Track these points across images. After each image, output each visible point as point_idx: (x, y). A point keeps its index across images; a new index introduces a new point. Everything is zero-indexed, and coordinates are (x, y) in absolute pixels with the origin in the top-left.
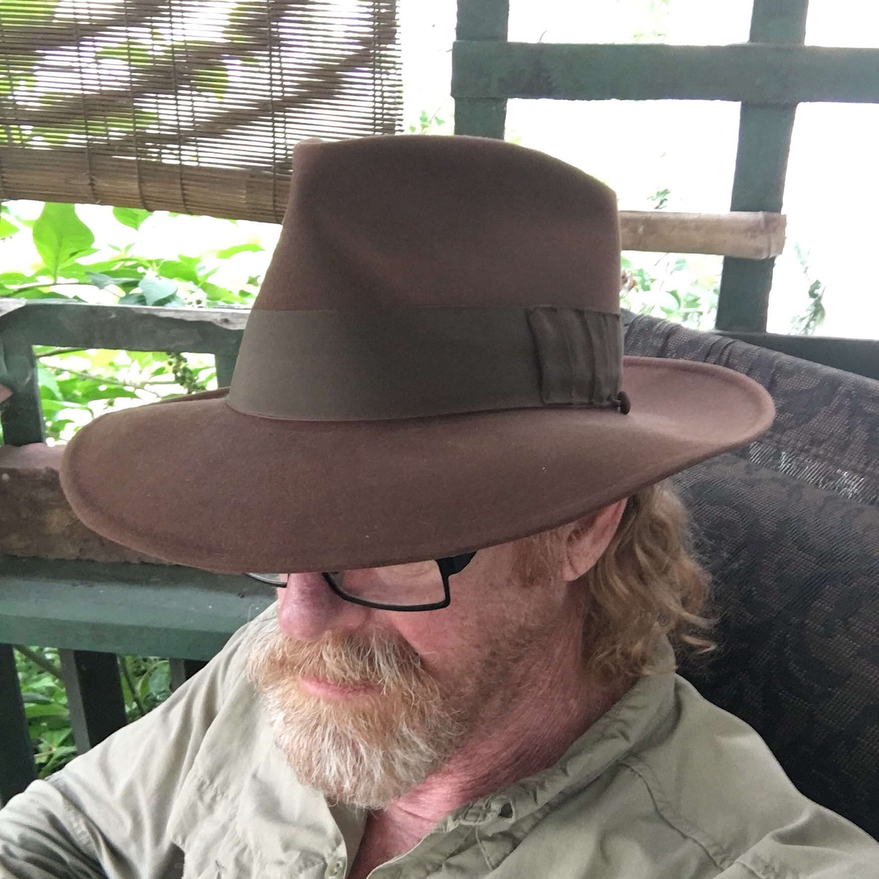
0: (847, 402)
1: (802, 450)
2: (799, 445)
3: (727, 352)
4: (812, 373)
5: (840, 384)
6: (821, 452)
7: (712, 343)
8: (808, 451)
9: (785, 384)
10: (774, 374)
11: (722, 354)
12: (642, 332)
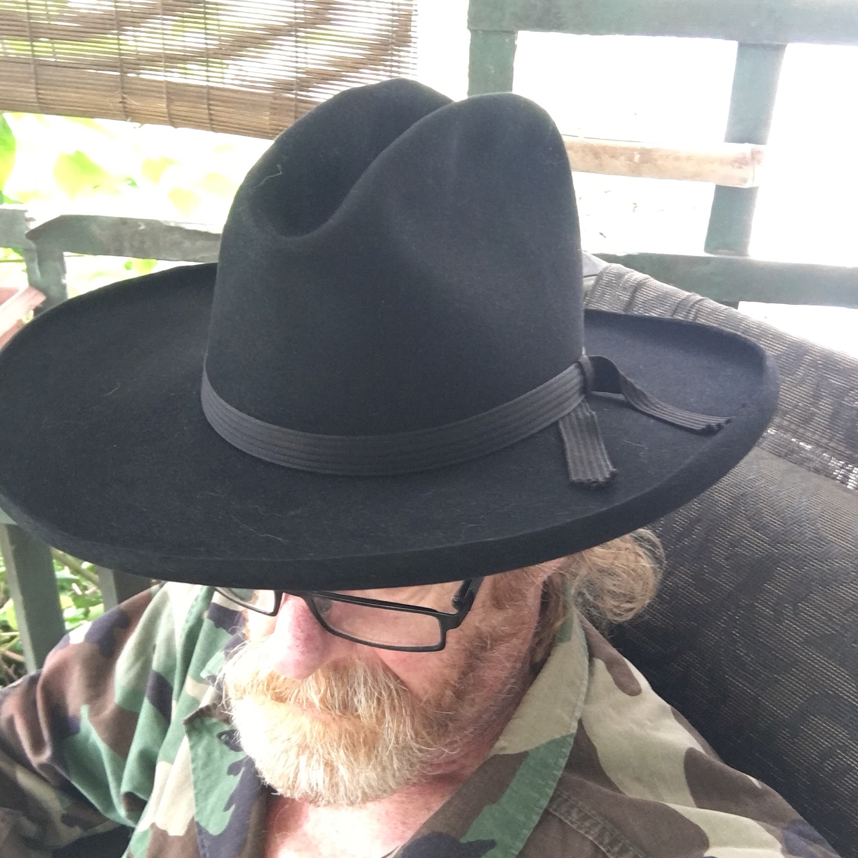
0: (812, 373)
3: (694, 311)
4: (778, 338)
5: (805, 352)
7: (679, 300)
11: (689, 312)
12: (609, 284)
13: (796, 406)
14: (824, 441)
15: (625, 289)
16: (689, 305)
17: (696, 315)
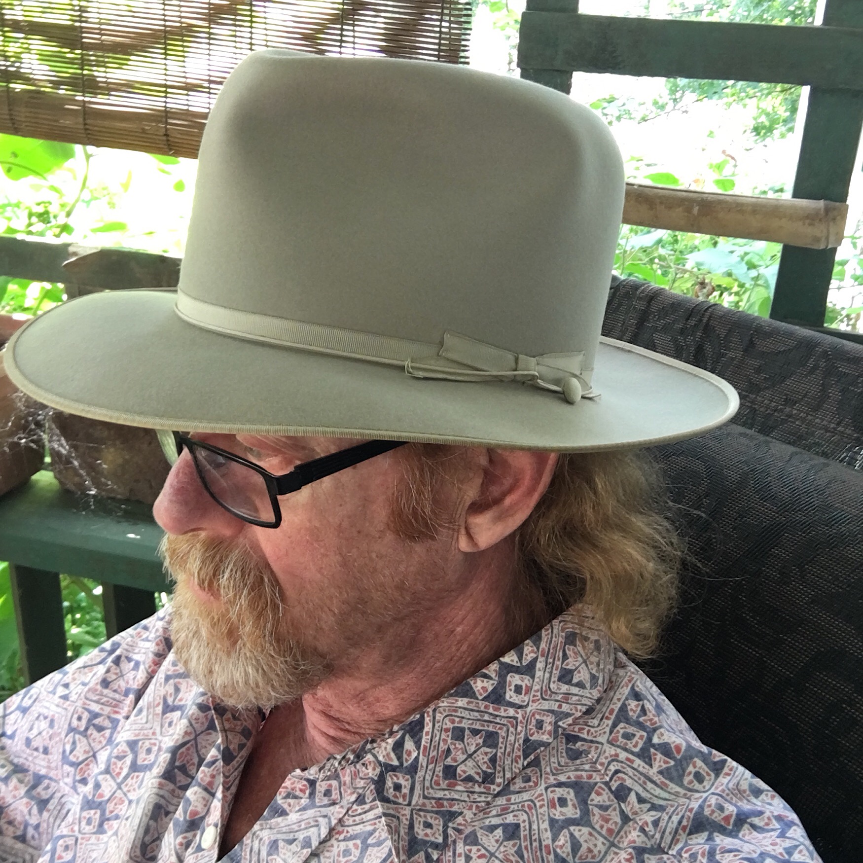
0: (822, 364)
1: (776, 410)
2: (774, 404)
3: (707, 314)
4: (790, 335)
5: (817, 344)
6: (794, 412)
7: (694, 306)
9: (763, 345)
10: (753, 335)
11: (703, 316)
12: (627, 295)
13: (805, 396)
14: (832, 426)
15: (640, 299)
16: (703, 310)
17: (709, 319)
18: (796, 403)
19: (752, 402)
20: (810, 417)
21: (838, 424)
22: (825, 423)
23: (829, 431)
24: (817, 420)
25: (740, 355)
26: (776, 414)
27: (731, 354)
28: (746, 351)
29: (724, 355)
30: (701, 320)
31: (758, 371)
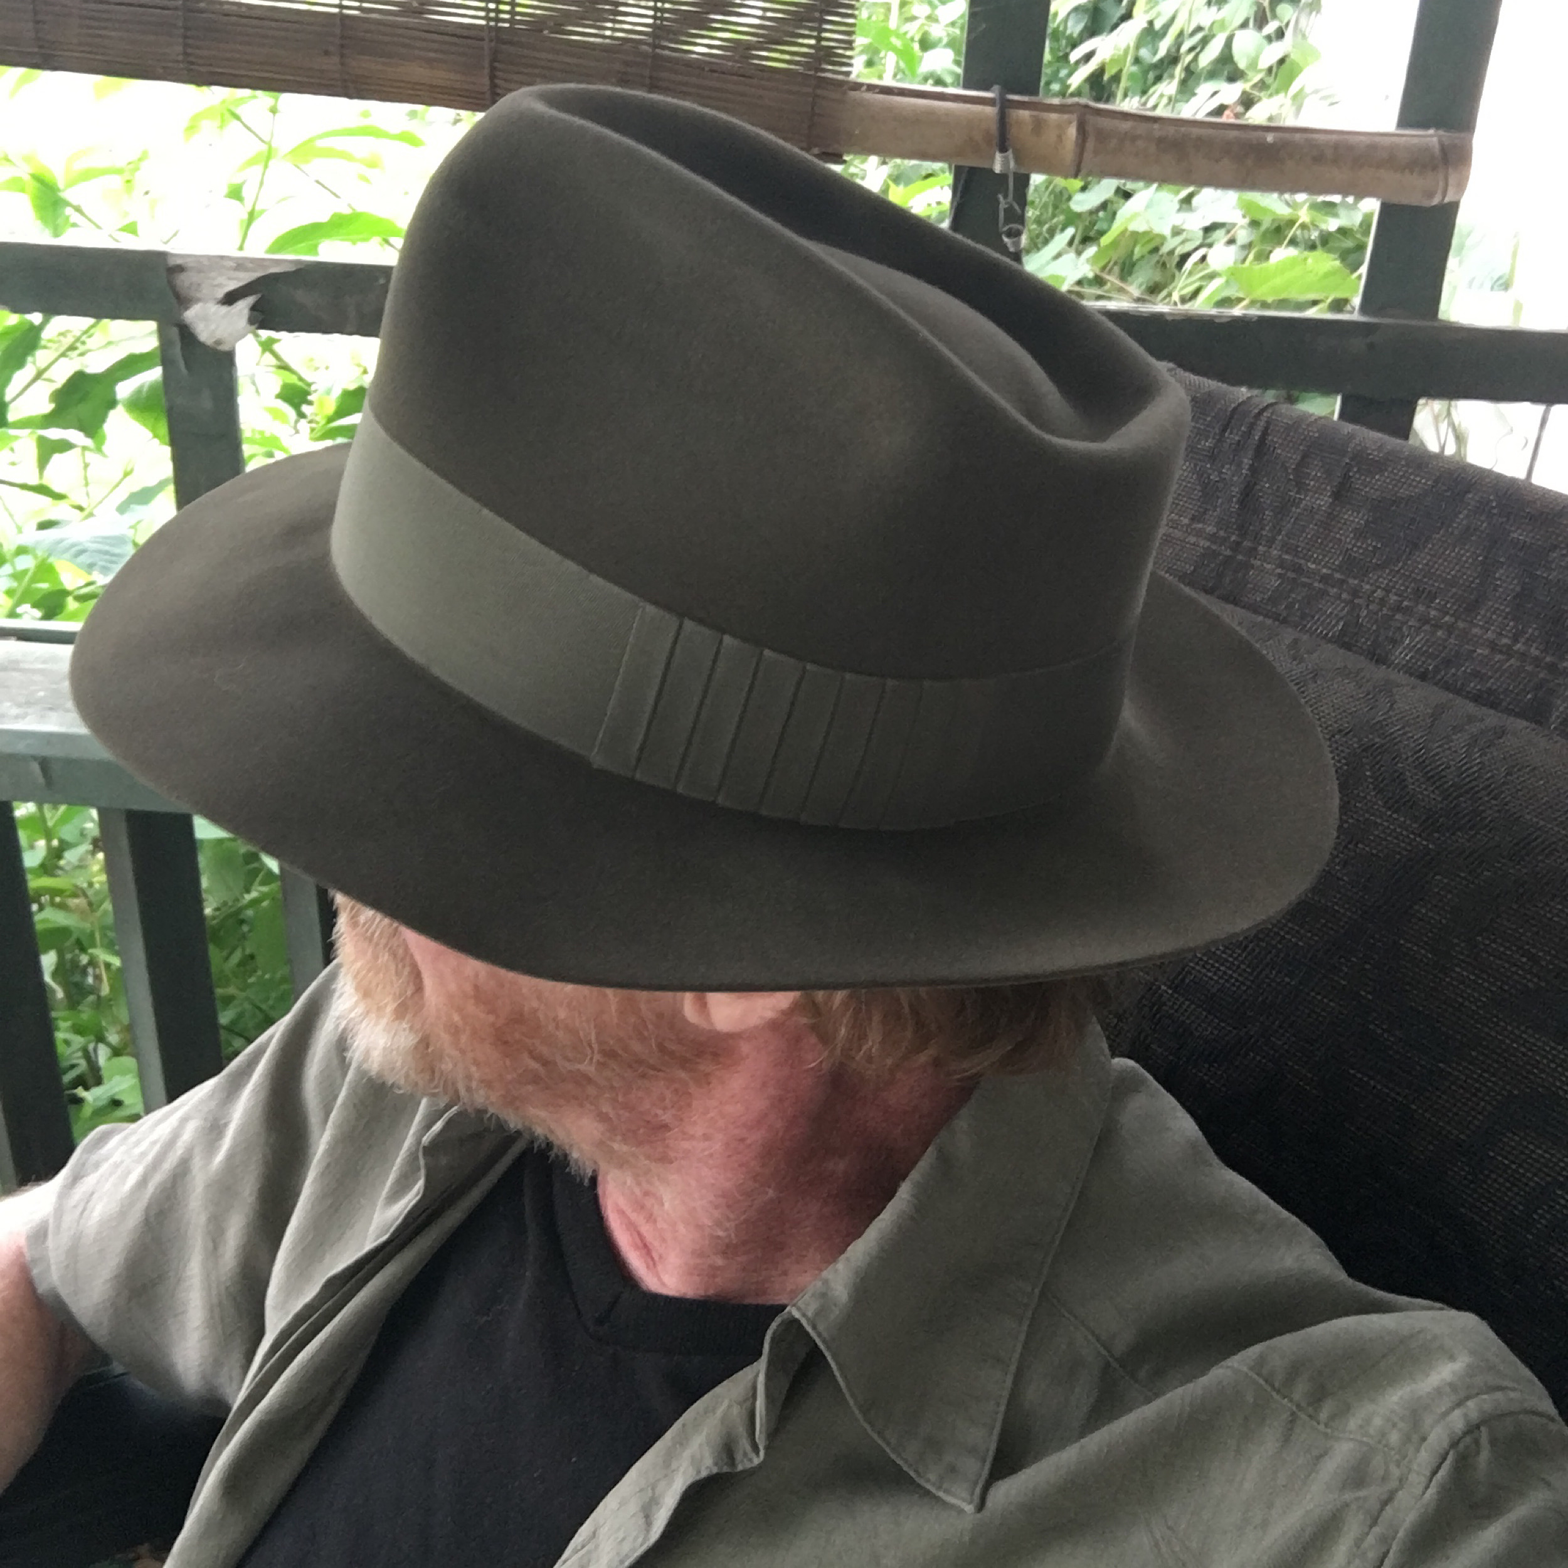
0: (1481, 523)
1: (1398, 608)
2: (1393, 598)
3: (1262, 424)
4: (1417, 466)
5: (1471, 487)
6: (1433, 613)
7: (1233, 406)
8: (1407, 611)
9: (1368, 486)
10: (1349, 467)
11: (1252, 426)
13: (1451, 583)
14: (1504, 641)
16: (1253, 414)
17: (1265, 433)
18: (1432, 597)
19: (1355, 593)
20: (1461, 624)
21: (1516, 640)
22: (1490, 635)
23: (1501, 652)
24: (1475, 630)
25: (1324, 501)
26: (1398, 616)
27: (1307, 501)
28: (1337, 495)
29: (1296, 503)
30: (1249, 434)
31: (1360, 534)
